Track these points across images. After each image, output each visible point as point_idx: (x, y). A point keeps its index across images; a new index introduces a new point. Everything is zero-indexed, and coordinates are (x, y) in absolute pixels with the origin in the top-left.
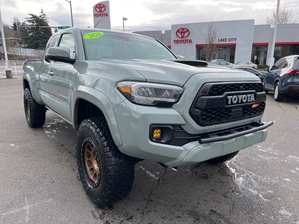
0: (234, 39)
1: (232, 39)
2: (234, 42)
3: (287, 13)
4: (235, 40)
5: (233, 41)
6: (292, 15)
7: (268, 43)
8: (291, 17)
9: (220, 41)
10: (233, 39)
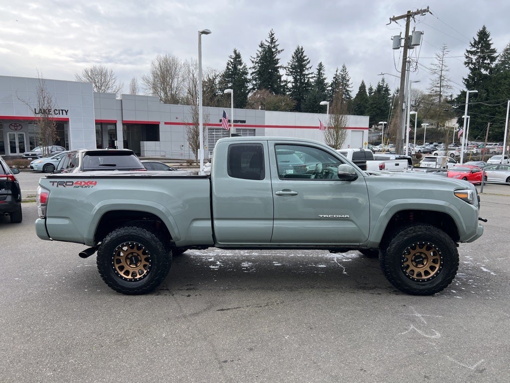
0: (64, 112)
1: (61, 112)
2: (65, 116)
3: (105, 75)
4: (66, 112)
5: (63, 114)
6: (113, 78)
7: (116, 121)
8: (113, 81)
9: (37, 112)
10: (62, 110)
